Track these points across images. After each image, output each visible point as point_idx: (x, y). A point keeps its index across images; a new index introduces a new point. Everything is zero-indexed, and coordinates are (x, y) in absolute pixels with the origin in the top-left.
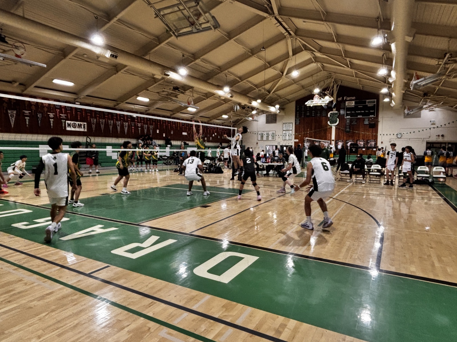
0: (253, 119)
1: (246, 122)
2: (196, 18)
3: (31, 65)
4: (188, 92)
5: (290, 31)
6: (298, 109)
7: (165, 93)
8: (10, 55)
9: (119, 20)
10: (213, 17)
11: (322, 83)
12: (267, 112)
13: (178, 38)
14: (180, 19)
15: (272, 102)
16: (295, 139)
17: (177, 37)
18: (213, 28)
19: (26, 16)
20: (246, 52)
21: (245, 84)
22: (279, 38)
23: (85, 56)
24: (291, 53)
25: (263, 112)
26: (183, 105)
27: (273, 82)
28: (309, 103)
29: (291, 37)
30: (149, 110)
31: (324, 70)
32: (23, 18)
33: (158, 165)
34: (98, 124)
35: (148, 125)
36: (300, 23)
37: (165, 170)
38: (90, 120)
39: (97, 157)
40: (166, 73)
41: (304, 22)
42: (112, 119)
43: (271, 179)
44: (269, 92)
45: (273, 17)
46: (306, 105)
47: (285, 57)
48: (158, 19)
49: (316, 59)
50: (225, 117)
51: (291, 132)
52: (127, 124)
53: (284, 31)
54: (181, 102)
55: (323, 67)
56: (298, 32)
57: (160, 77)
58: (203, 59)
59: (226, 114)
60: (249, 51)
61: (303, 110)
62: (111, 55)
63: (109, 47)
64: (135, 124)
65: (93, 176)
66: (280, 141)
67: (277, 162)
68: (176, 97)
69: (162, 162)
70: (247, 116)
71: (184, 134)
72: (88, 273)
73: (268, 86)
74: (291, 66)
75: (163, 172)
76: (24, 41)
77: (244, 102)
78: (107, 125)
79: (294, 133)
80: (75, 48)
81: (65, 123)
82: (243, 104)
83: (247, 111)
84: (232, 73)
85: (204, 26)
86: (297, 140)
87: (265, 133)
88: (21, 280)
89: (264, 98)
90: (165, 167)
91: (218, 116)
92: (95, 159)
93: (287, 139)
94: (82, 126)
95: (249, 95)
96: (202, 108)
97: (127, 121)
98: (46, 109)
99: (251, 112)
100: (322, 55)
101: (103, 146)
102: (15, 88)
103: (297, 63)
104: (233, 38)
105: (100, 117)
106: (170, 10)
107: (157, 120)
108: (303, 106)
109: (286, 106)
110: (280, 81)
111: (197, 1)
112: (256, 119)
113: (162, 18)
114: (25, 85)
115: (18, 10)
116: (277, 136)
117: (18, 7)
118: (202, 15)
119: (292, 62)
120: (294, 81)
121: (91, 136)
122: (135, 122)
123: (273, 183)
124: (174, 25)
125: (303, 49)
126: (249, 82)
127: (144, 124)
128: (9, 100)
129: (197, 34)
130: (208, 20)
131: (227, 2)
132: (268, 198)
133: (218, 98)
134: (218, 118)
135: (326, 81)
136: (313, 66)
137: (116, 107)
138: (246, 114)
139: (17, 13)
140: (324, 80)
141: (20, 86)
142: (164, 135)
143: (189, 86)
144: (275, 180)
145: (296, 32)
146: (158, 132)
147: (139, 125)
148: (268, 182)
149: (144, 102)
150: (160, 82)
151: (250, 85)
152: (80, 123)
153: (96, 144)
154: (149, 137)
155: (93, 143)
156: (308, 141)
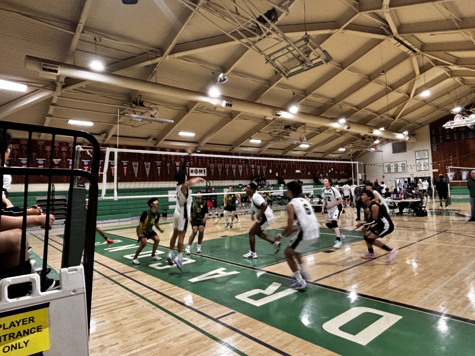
0: (376, 149)
1: (367, 154)
2: (306, 55)
3: (162, 122)
4: (300, 130)
5: (414, 49)
6: (433, 133)
7: (276, 133)
8: (147, 116)
9: (233, 71)
10: (324, 51)
11: (464, 100)
12: (393, 140)
13: (289, 78)
14: (290, 60)
15: (399, 129)
16: (433, 168)
17: (287, 77)
18: (325, 62)
19: (158, 82)
20: (362, 79)
21: (363, 113)
22: (402, 58)
23: (205, 108)
24: (417, 72)
25: (388, 140)
26: (295, 142)
27: (398, 106)
28: (448, 125)
29: (417, 55)
30: (261, 151)
31: (465, 84)
32: (156, 84)
33: (273, 205)
34: (216, 169)
35: (261, 165)
36: (426, 38)
37: (280, 210)
38: (210, 166)
39: (217, 200)
40: (277, 113)
41: (432, 35)
42: (228, 163)
43: (405, 219)
44: (394, 117)
45: (391, 37)
46: (444, 128)
47: (412, 76)
48: (269, 64)
49: (452, 74)
50: (342, 150)
51: (427, 161)
52: (242, 166)
53: (406, 49)
54: (294, 139)
55: (463, 81)
56: (424, 47)
57: (271, 119)
58: (314, 94)
59: (343, 147)
60: (365, 78)
61: (440, 134)
62: (226, 104)
63: (224, 97)
64: (249, 166)
65: (213, 218)
66: (412, 173)
67: (413, 198)
68: (288, 135)
69: (276, 202)
70: (369, 147)
71: (298, 171)
72: (215, 318)
73: (392, 112)
74: (419, 86)
75: (278, 213)
76: (157, 103)
77: (363, 131)
78: (223, 169)
79: (431, 161)
80: (196, 102)
81: (189, 169)
82: (363, 135)
83: (368, 141)
84: (348, 104)
85: (314, 62)
86: (437, 170)
87: (393, 164)
88: (159, 320)
89: (388, 125)
90: (280, 207)
91: (334, 150)
92: (215, 201)
93: (423, 170)
94: (203, 172)
95: (369, 124)
96: (316, 143)
97: (242, 164)
98: (173, 159)
99: (373, 142)
100: (459, 68)
101: (221, 189)
102: (150, 143)
103: (427, 81)
104: (346, 67)
105: (218, 162)
106: (280, 53)
107: (270, 160)
108: (440, 129)
109: (417, 131)
110: (407, 104)
111: (306, 39)
112: (380, 149)
113: (272, 63)
114: (157, 140)
115: (153, 78)
116: (409, 166)
117: (153, 75)
118: (312, 51)
119: (420, 81)
120: (425, 102)
121: (210, 180)
122: (249, 163)
123: (410, 224)
124: (284, 67)
125: (434, 65)
126: (368, 109)
127: (257, 165)
128: (146, 154)
129: (308, 71)
130: (318, 55)
131: (337, 33)
132: (406, 242)
133: (333, 131)
134: (335, 152)
135: (468, 97)
136: (449, 81)
137: (232, 151)
138: (367, 145)
139: (151, 81)
140: (466, 96)
141: (153, 141)
142: (277, 175)
143: (301, 123)
144: (412, 220)
145: (422, 48)
146: (271, 171)
147: (253, 166)
148: (403, 222)
149: (257, 144)
150: (271, 123)
151: (370, 113)
152: (201, 169)
153: (215, 187)
154: (262, 177)
155: (212, 187)
156: (452, 170)
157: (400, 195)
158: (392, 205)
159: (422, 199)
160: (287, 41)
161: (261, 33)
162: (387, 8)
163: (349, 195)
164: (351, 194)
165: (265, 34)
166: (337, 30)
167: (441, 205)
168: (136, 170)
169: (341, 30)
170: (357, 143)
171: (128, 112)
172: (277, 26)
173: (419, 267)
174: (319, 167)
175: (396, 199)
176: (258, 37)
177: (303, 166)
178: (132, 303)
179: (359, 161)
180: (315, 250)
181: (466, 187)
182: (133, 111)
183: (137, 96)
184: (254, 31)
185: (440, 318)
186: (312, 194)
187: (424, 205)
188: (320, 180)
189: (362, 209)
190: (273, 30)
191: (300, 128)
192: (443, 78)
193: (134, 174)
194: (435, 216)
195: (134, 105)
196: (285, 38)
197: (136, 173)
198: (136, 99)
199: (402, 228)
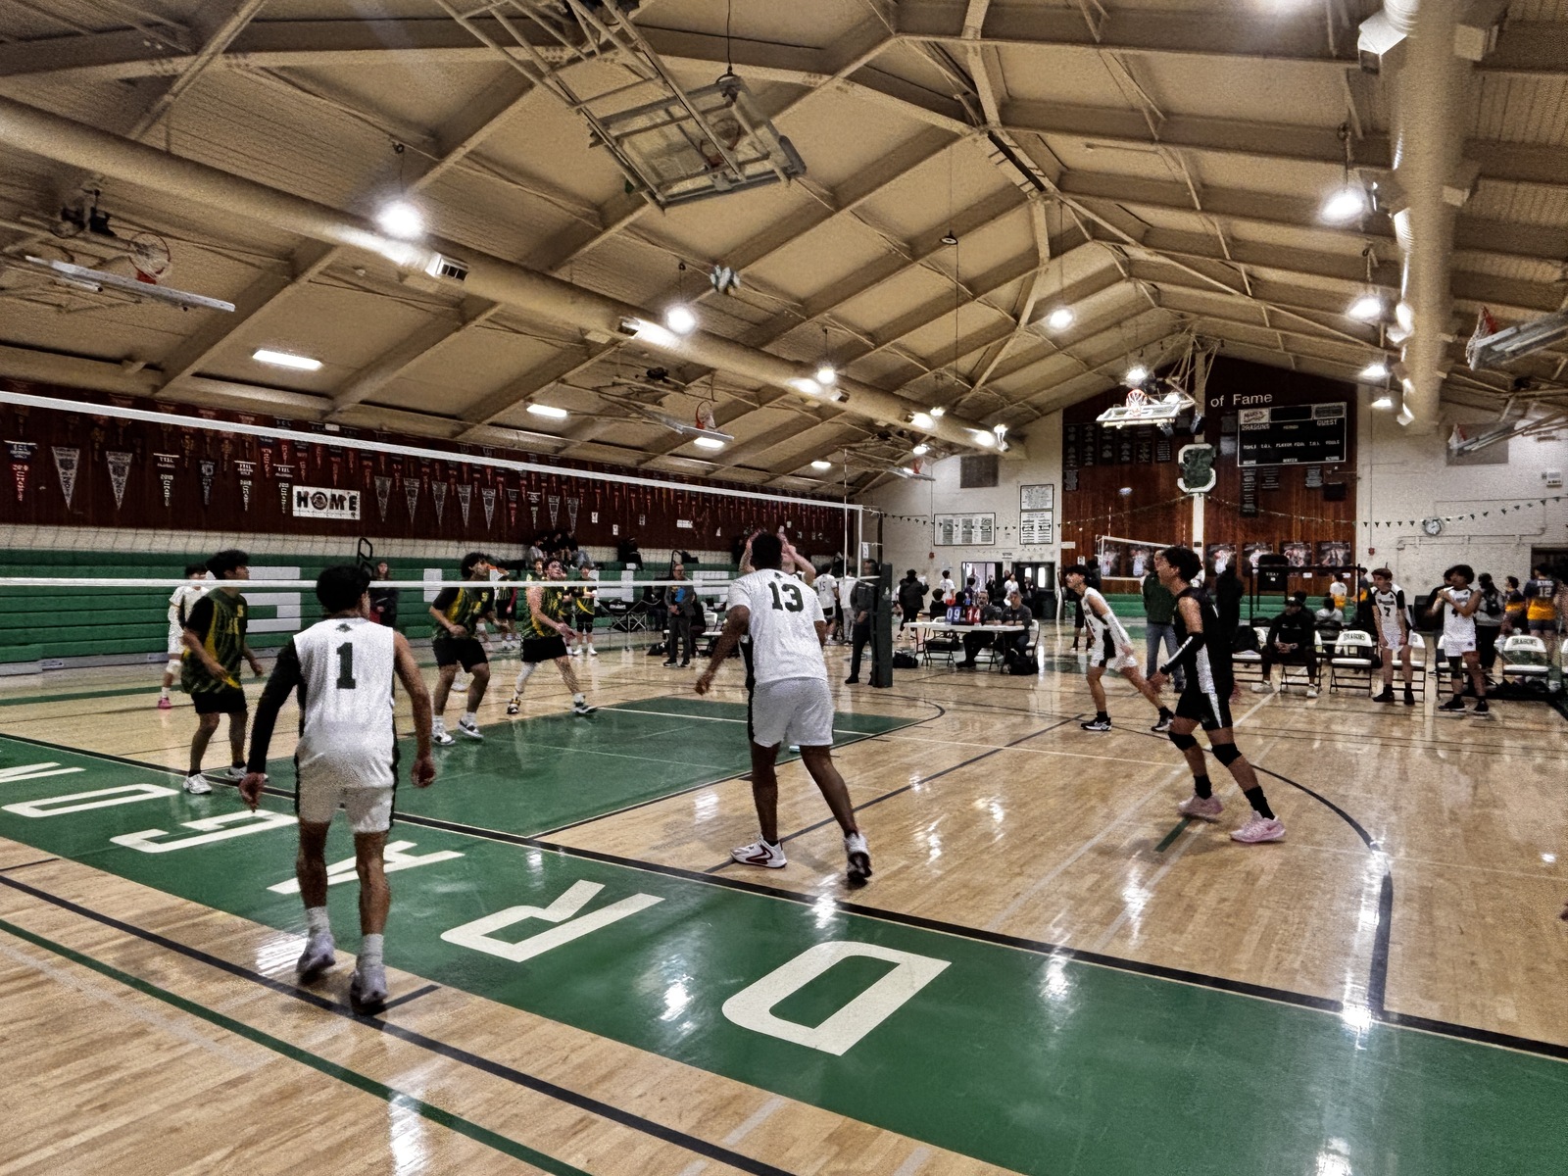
0: (916, 471)
1: (893, 484)
2: (726, 143)
3: (185, 305)
4: (697, 387)
5: (1041, 179)
6: (1072, 438)
7: (619, 391)
8: (122, 275)
9: (474, 156)
10: (784, 141)
11: (1154, 349)
12: (965, 448)
13: (668, 210)
14: (671, 150)
15: (984, 417)
16: (1064, 539)
17: (662, 206)
18: (783, 178)
19: (175, 150)
20: (891, 250)
21: (889, 356)
22: (1004, 201)
23: (362, 272)
24: (1044, 251)
25: (950, 448)
26: (680, 428)
27: (984, 349)
28: (1110, 418)
29: (1046, 198)
30: (567, 445)
31: (1159, 306)
32: (167, 157)
33: (595, 631)
34: (398, 496)
35: (561, 496)
36: (1074, 151)
37: (618, 649)
38: (373, 483)
39: (394, 608)
40: (625, 325)
41: (1089, 146)
42: (445, 478)
43: (981, 680)
44: (971, 380)
45: (981, 133)
46: (1099, 425)
47: (1026, 263)
48: (600, 148)
49: (1132, 270)
50: (821, 466)
51: (1048, 515)
52: (493, 493)
53: (1019, 178)
54: (676, 418)
55: (1157, 294)
56: (1067, 180)
57: (603, 339)
58: (750, 277)
59: (823, 458)
60: (900, 247)
61: (1090, 440)
62: (445, 268)
63: (437, 243)
64: (519, 495)
66: (1010, 549)
67: (1004, 621)
68: (656, 401)
69: (609, 620)
70: (897, 463)
71: (684, 524)
73: (966, 363)
74: (1045, 294)
75: (611, 656)
76: (165, 229)
77: (885, 415)
78: (426, 498)
79: (1058, 519)
80: (327, 247)
81: (290, 491)
82: (883, 424)
83: (896, 445)
84: (848, 324)
85: (750, 170)
86: (1071, 545)
87: (959, 521)
88: (142, 1033)
89: (953, 401)
90: (618, 638)
91: (796, 463)
92: (388, 610)
93: (1036, 542)
94: (347, 504)
95: (901, 393)
96: (747, 436)
97: (494, 486)
98: (227, 448)
99: (911, 448)
100: (1152, 254)
101: (414, 567)
102: (131, 380)
103: (1067, 282)
104: (849, 203)
105: (405, 474)
106: (641, 122)
107: (594, 481)
108: (1091, 428)
109: (1029, 429)
110: (1008, 345)
111: (730, 88)
112: (929, 474)
113: (614, 147)
114: (162, 370)
115: (153, 132)
116: (1002, 529)
117: (154, 121)
118: (746, 133)
119: (1051, 279)
120: (1059, 344)
121: (375, 535)
122: (519, 486)
123: (994, 697)
124: (654, 169)
125: (1087, 236)
126: (901, 348)
127: (547, 494)
128: (112, 419)
129: (728, 197)
130: (764, 151)
131: (828, 87)
132: (976, 748)
133: (796, 404)
134: (800, 471)
135: (1166, 341)
136: (1122, 291)
137: (459, 438)
138: (892, 456)
139: (147, 140)
140: (1160, 339)
141: (150, 372)
142: (615, 530)
143: (700, 367)
144: (999, 685)
145: (1060, 179)
146: (595, 518)
147: (534, 496)
148: (972, 690)
149: (550, 421)
150: (603, 356)
151: (905, 358)
152: (338, 492)
153: (390, 561)
154: (565, 536)
155: (381, 561)
156: (1111, 547)
158: (949, 640)
159: (1028, 624)
160: (666, 82)
161: (579, 40)
162: (975, 39)
163: (833, 605)
164: (838, 602)
165: (592, 46)
166: (826, 78)
167: (1076, 645)
168: (68, 478)
169: (839, 80)
170: (866, 447)
171: (37, 248)
172: (637, 24)
173: (1007, 816)
174: (749, 513)
175: (960, 623)
176: (570, 51)
177: (701, 510)
178: (31, 980)
179: (867, 503)
180: (718, 774)
181: (1141, 595)
182: (64, 250)
183: (80, 193)
184: (558, 27)
185: (1046, 959)
187: (1031, 643)
189: (868, 651)
190: (623, 36)
191: (697, 382)
192: (1105, 279)
193: (62, 496)
194: (1058, 674)
195: (67, 226)
196: (661, 73)
197: (68, 492)
198: (79, 201)
199: (971, 708)
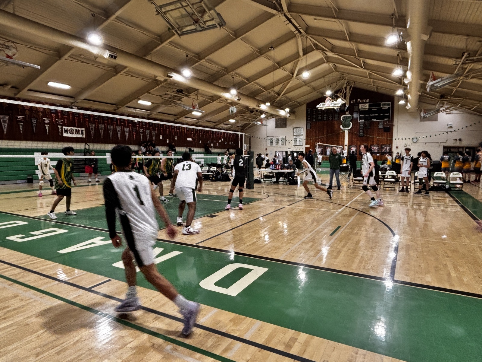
0: (262, 123)
1: (254, 127)
2: (200, 15)
3: (24, 66)
4: (193, 96)
5: (300, 30)
6: (309, 112)
7: (167, 96)
9: (118, 18)
10: (218, 14)
11: (334, 85)
12: (277, 116)
13: (182, 37)
14: (182, 16)
15: (282, 106)
16: (306, 144)
17: (180, 35)
18: (218, 26)
20: (253, 52)
21: (253, 86)
22: (288, 37)
23: (82, 56)
24: (301, 53)
25: (272, 116)
26: (187, 108)
27: (282, 84)
28: (320, 106)
29: (302, 36)
30: (151, 114)
31: (336, 71)
32: (13, 16)
34: (97, 130)
35: (150, 130)
36: (311, 20)
38: (89, 125)
39: (97, 165)
40: (169, 74)
41: (315, 19)
42: (112, 124)
43: (281, 187)
44: (279, 94)
45: (282, 14)
46: (317, 109)
47: (295, 57)
48: (159, 16)
49: (328, 60)
50: (232, 121)
51: (302, 137)
52: (128, 129)
53: (293, 29)
54: (186, 105)
55: (336, 68)
56: (309, 30)
57: (162, 79)
58: (208, 60)
59: (233, 118)
60: (256, 51)
61: (315, 113)
62: (110, 55)
63: (107, 47)
64: (136, 130)
66: (290, 147)
67: (288, 169)
68: (180, 100)
70: (256, 120)
71: (189, 139)
72: (88, 287)
73: (277, 89)
74: (301, 67)
77: (252, 105)
78: (106, 131)
79: (305, 138)
80: (71, 48)
81: (62, 128)
82: (251, 108)
83: (255, 115)
84: (240, 75)
85: (208, 24)
86: (308, 146)
87: (275, 138)
89: (273, 101)
91: (224, 120)
93: (298, 145)
94: (80, 132)
95: (258, 98)
97: (128, 126)
98: (41, 114)
99: (260, 116)
100: (334, 55)
101: (103, 153)
102: (8, 92)
103: (308, 63)
104: (240, 36)
105: (99, 123)
106: (173, 7)
107: (160, 124)
108: (315, 110)
109: (295, 110)
110: (290, 83)
112: (265, 124)
113: (163, 15)
114: (17, 88)
116: (288, 141)
117: (8, 3)
118: (206, 12)
119: (302, 64)
120: (305, 83)
121: (90, 142)
122: (136, 127)
123: (284, 191)
124: (177, 23)
125: (314, 48)
126: (257, 83)
127: (146, 129)
129: (201, 32)
130: (212, 18)
132: (278, 207)
133: (224, 101)
134: (225, 123)
135: (338, 83)
136: (325, 66)
137: (116, 111)
138: (254, 118)
140: (336, 82)
141: (13, 89)
143: (193, 88)
144: (286, 188)
145: (306, 30)
146: (161, 137)
147: (141, 130)
148: (278, 190)
149: (146, 106)
150: (162, 85)
151: (258, 87)
152: (77, 129)
153: (96, 150)
155: (92, 150)
156: (320, 146)
157: (278, 166)
158: (271, 175)
159: (295, 170)
170: (246, 115)
174: (210, 135)
175: (274, 170)
177: (195, 135)
179: (246, 132)
180: (200, 215)
181: (328, 161)
186: (202, 162)
188: (210, 149)
191: (193, 94)
192: (320, 62)
199: (277, 195)
